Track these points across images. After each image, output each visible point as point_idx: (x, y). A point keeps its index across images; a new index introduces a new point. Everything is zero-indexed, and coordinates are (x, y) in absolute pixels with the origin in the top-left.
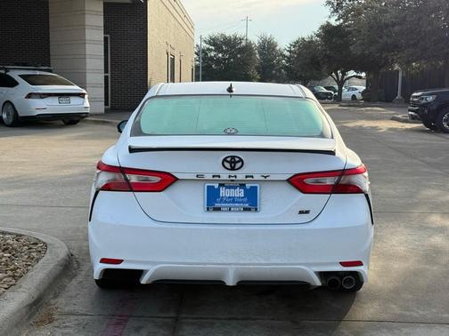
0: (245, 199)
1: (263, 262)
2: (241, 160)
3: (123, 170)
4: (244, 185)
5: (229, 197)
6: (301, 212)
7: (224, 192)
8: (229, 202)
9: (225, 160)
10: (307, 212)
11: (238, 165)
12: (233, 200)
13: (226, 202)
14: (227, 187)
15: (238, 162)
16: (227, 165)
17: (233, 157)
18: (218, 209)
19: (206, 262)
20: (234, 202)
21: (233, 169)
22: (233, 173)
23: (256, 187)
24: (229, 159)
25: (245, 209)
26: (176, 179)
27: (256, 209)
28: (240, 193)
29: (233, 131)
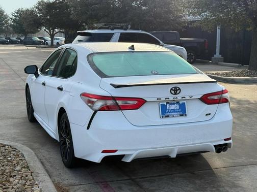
0: (180, 110)
1: (192, 143)
2: (179, 89)
3: (114, 98)
4: (179, 102)
5: (172, 110)
6: (207, 115)
7: (169, 107)
8: (172, 112)
9: (172, 89)
10: (209, 114)
11: (178, 92)
12: (174, 111)
13: (170, 112)
14: (170, 104)
15: (178, 90)
16: (173, 92)
17: (175, 88)
18: (167, 116)
19: (164, 146)
20: (174, 112)
21: (175, 94)
22: (175, 96)
23: (185, 103)
24: (173, 89)
25: (181, 115)
26: (146, 101)
27: (186, 115)
28: (176, 107)
29: (156, 73)
